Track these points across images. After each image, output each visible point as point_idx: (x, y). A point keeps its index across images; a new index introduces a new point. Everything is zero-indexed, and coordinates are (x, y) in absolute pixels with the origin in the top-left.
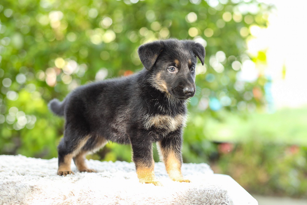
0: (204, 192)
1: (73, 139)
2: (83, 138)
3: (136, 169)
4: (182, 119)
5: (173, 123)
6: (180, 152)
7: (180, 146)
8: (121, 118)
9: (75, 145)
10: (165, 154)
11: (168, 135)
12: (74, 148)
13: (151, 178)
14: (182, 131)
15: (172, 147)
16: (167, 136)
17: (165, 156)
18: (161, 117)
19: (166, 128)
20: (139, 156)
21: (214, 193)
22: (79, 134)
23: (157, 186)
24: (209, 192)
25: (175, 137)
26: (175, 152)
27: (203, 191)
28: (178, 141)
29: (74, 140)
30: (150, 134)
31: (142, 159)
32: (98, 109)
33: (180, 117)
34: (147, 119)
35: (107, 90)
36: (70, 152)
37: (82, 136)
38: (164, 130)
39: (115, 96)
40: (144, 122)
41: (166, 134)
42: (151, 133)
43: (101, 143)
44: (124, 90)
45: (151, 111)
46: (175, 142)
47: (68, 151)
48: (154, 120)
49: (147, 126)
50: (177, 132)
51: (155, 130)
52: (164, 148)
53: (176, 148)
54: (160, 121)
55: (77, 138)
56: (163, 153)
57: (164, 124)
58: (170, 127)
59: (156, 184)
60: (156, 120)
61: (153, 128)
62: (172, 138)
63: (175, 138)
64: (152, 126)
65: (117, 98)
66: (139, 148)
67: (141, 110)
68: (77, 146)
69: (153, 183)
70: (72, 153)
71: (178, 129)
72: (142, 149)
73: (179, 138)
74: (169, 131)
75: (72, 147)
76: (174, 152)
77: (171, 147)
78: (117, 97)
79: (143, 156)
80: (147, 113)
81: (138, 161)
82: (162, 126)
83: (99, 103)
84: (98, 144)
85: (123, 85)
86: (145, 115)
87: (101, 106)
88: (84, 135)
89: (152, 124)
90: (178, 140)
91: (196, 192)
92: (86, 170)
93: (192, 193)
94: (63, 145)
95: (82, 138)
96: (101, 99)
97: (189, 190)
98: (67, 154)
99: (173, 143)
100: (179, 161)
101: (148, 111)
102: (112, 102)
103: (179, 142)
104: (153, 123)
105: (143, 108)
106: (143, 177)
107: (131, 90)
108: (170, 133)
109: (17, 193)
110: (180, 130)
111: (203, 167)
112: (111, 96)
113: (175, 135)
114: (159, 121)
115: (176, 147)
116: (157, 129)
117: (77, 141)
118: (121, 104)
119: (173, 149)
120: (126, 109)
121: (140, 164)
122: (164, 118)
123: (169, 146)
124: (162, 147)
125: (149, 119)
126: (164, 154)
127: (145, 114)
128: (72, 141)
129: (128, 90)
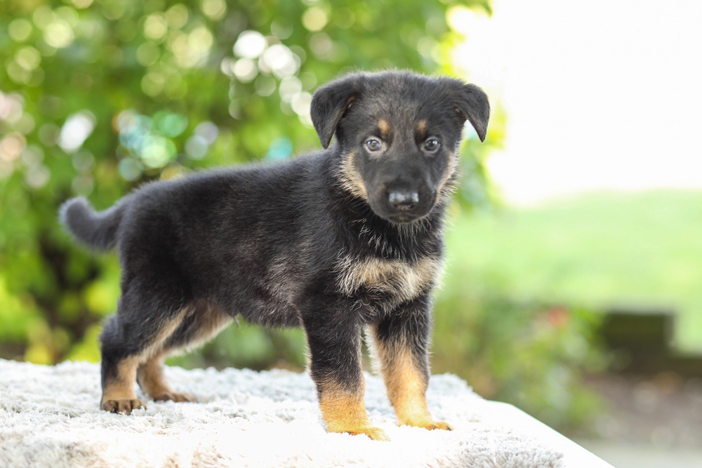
0: (505, 458)
1: (146, 317)
2: (173, 316)
3: (320, 397)
4: (434, 270)
5: (410, 281)
6: (424, 352)
7: (424, 337)
8: (279, 263)
9: (149, 333)
10: (385, 357)
11: (397, 309)
12: (147, 341)
13: (357, 420)
14: (432, 298)
15: (405, 339)
16: (393, 312)
17: (388, 360)
18: (381, 265)
19: (394, 291)
20: (328, 362)
21: (531, 461)
22: (162, 306)
23: (375, 441)
24: (520, 458)
25: (414, 313)
26: (413, 353)
27: (504, 455)
28: (421, 324)
29: (148, 319)
30: (355, 307)
31: (333, 372)
32: (218, 241)
33: (428, 263)
34: (347, 269)
35: (241, 192)
36: (136, 351)
37: (172, 311)
38: (387, 296)
39: (264, 207)
40: (339, 276)
41: (391, 306)
42: (358, 305)
43: (210, 328)
44: (288, 191)
45: (355, 247)
46: (415, 327)
47: (130, 348)
48: (363, 270)
49: (346, 286)
50: (420, 301)
51: (368, 297)
52: (385, 340)
53: (415, 342)
54: (380, 275)
55: (157, 315)
56: (380, 355)
57: (390, 283)
58: (404, 290)
59: (373, 436)
60: (369, 271)
61: (363, 292)
62: (407, 318)
63: (413, 316)
64: (361, 287)
65: (268, 213)
66: (328, 343)
67: (332, 247)
68: (155, 337)
69: (366, 432)
70: (139, 354)
71: (424, 294)
72: (335, 346)
73: (425, 316)
74: (401, 300)
75: (141, 337)
76: (410, 351)
77: (403, 338)
78: (268, 211)
79: (338, 362)
80: (346, 254)
81: (324, 377)
82: (385, 286)
83: (219, 226)
84: (202, 329)
85: (285, 178)
86: (340, 257)
87: (224, 231)
88: (177, 309)
89: (361, 281)
90: (422, 322)
91: (486, 458)
92: (169, 395)
93: (476, 460)
94: (116, 332)
95: (171, 315)
96: (225, 212)
97: (466, 453)
98: (126, 357)
99: (408, 328)
100: (423, 376)
101: (348, 249)
102: (256, 221)
103: (424, 325)
104: (364, 279)
105: (336, 241)
106: (337, 418)
107: (306, 192)
108: (400, 306)
109: (29, 463)
110: (426, 296)
111: (450, 385)
112: (252, 207)
113: (413, 310)
114: (378, 274)
115: (417, 339)
116: (373, 294)
117: (157, 324)
118: (280, 229)
119: (407, 344)
120: (293, 242)
121: (331, 383)
122: (388, 267)
123: (399, 336)
124: (380, 338)
125: (353, 268)
126: (383, 355)
127: (342, 257)
128: (143, 324)
129: (296, 191)
